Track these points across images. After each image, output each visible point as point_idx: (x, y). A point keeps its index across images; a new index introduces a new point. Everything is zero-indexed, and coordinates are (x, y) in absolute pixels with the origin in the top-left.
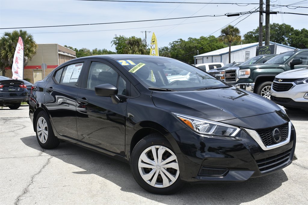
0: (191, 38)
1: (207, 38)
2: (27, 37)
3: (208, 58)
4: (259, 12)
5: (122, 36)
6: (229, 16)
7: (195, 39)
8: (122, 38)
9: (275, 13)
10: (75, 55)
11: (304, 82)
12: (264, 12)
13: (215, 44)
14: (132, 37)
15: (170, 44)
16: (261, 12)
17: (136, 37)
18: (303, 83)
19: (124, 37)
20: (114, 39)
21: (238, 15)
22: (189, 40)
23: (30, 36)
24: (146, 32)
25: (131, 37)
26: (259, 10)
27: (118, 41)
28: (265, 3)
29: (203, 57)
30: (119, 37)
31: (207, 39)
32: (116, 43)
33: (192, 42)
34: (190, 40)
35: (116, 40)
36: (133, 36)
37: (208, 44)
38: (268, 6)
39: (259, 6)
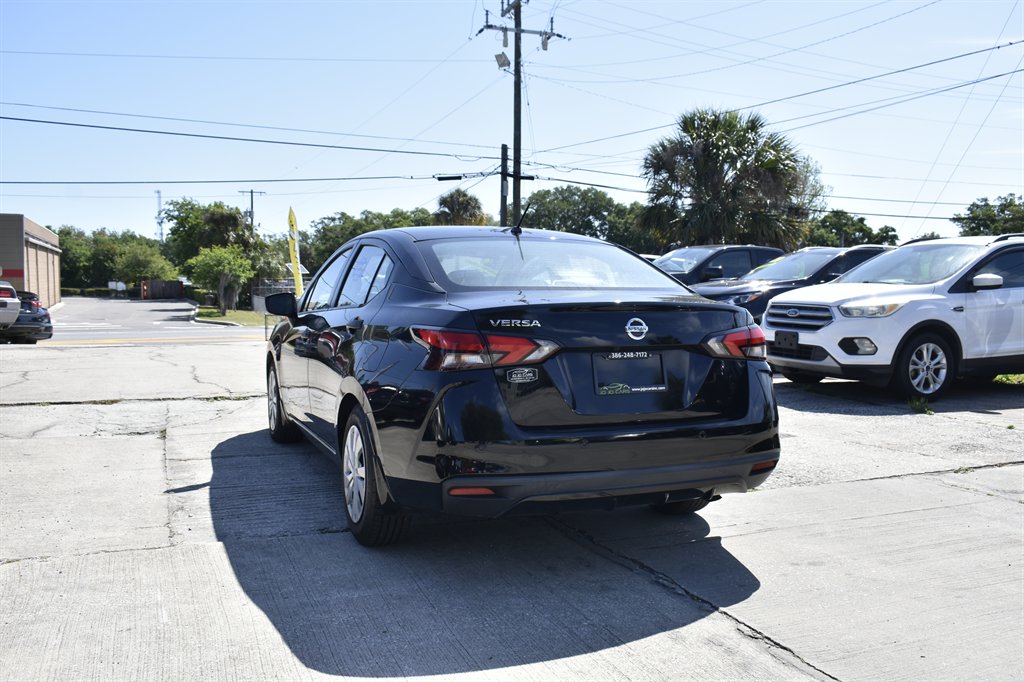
0: (369, 213)
1: (409, 213)
4: (500, 175)
5: (188, 199)
6: (440, 179)
8: (187, 205)
9: (532, 178)
10: (57, 244)
12: (510, 176)
14: (216, 204)
15: (313, 223)
16: (504, 174)
17: (226, 203)
19: (194, 202)
20: (167, 207)
21: (459, 178)
22: (364, 217)
25: (213, 205)
26: (500, 170)
27: (176, 213)
28: (512, 158)
30: (180, 201)
31: (409, 217)
32: (173, 216)
33: (371, 222)
34: (367, 217)
35: (171, 208)
36: (218, 201)
38: (517, 162)
39: (500, 164)
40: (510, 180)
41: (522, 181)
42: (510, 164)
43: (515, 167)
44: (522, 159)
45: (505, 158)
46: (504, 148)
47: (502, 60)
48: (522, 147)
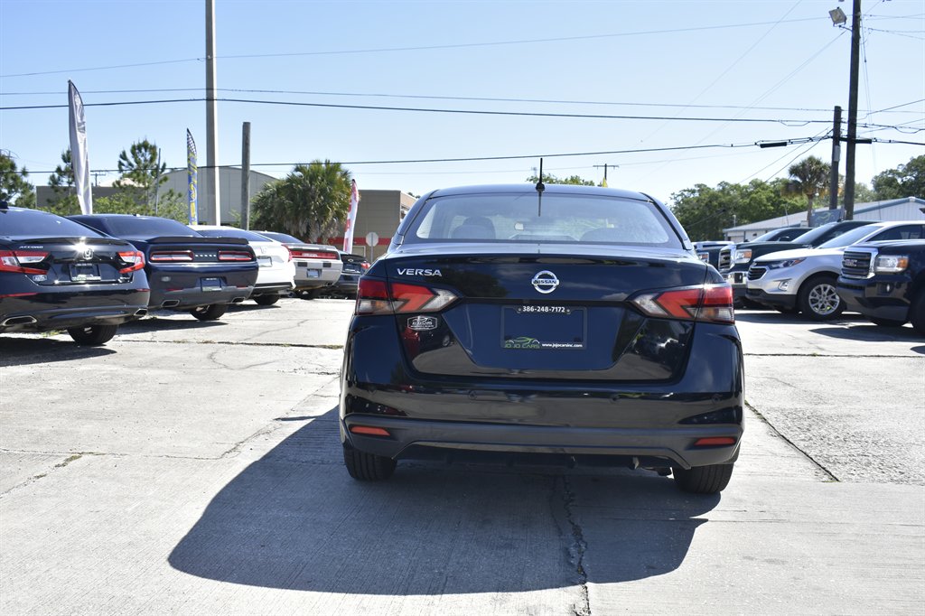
0: (726, 184)
1: (768, 184)
2: (339, 173)
3: (758, 234)
4: (831, 140)
6: (763, 146)
7: (737, 187)
9: (869, 141)
11: (781, 265)
12: (844, 140)
13: (789, 201)
14: (572, 178)
15: (673, 197)
16: (837, 139)
17: (582, 178)
18: (778, 268)
19: (553, 177)
21: (784, 144)
22: (721, 188)
23: (345, 174)
24: (606, 166)
25: (569, 179)
26: (831, 134)
28: (847, 120)
29: (745, 232)
31: (768, 187)
33: (728, 194)
34: (724, 188)
36: (574, 175)
37: (769, 199)
38: (852, 124)
39: (832, 127)
40: (844, 145)
41: (858, 145)
42: (844, 128)
43: (849, 130)
44: (858, 122)
45: (837, 121)
46: (838, 110)
47: (837, 16)
48: (858, 109)
